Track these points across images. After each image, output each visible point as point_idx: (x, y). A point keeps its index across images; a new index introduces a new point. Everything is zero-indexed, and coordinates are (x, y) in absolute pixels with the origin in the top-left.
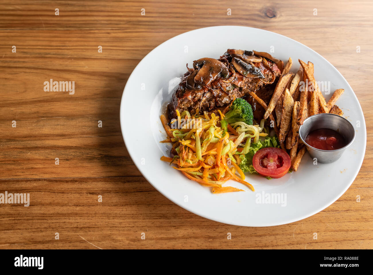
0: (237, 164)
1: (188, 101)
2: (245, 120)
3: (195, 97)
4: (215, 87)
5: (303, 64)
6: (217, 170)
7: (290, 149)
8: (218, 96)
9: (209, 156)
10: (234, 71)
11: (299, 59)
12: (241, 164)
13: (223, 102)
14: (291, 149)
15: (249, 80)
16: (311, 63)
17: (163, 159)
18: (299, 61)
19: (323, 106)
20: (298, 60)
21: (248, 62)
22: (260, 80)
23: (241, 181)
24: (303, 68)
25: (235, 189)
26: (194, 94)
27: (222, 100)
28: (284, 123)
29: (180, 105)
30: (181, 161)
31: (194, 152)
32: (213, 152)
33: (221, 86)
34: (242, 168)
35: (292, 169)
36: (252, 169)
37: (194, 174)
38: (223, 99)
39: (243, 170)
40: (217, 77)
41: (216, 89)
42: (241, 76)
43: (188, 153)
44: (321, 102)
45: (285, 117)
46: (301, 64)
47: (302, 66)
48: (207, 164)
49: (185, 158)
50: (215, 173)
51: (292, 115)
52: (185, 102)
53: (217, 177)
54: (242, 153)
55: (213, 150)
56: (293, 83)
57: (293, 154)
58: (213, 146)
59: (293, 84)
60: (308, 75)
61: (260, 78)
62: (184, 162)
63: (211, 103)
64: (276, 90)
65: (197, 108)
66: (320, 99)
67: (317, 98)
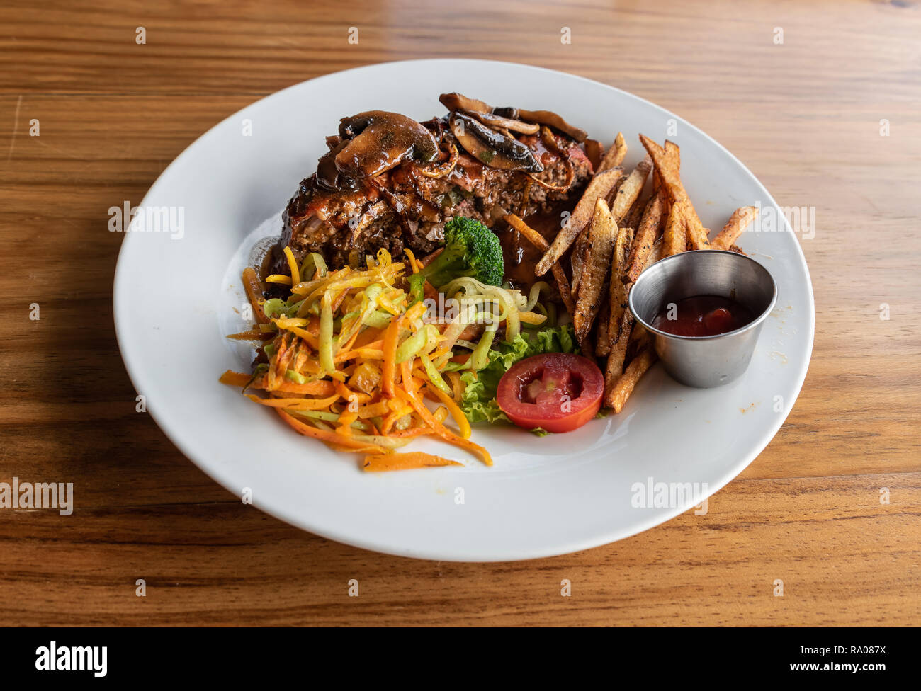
0: (452, 396)
1: (319, 224)
2: (475, 272)
3: (339, 213)
4: (397, 188)
5: (651, 146)
6: (383, 406)
7: (604, 353)
8: (411, 215)
9: (361, 364)
10: (455, 150)
11: (640, 135)
12: (465, 397)
13: (430, 237)
14: (609, 354)
15: (499, 178)
16: (673, 144)
17: (228, 379)
18: (641, 139)
19: (696, 241)
20: (638, 137)
21: (497, 128)
22: (529, 179)
23: (456, 441)
24: (651, 154)
25: (434, 460)
26: (336, 205)
27: (427, 232)
28: (589, 284)
29: (299, 235)
30: (271, 376)
31: (314, 353)
32: (369, 351)
33: (417, 185)
34: (466, 409)
35: (605, 408)
36: (495, 410)
37: (313, 418)
38: (430, 230)
39: (468, 412)
40: (403, 160)
41: (402, 192)
42: (475, 165)
43: (294, 351)
44: (693, 231)
45: (594, 268)
46: (645, 145)
47: (648, 149)
48: (355, 389)
49: (283, 367)
50: (379, 414)
51: (610, 263)
52: (311, 229)
53: (380, 427)
54: (467, 365)
55: (370, 345)
56: (625, 190)
57: (614, 367)
58: (370, 334)
59: (622, 192)
60: (662, 171)
61: (528, 170)
62: (281, 379)
63: (395, 241)
64: (577, 207)
65: (349, 251)
66: (689, 225)
67: (681, 222)
